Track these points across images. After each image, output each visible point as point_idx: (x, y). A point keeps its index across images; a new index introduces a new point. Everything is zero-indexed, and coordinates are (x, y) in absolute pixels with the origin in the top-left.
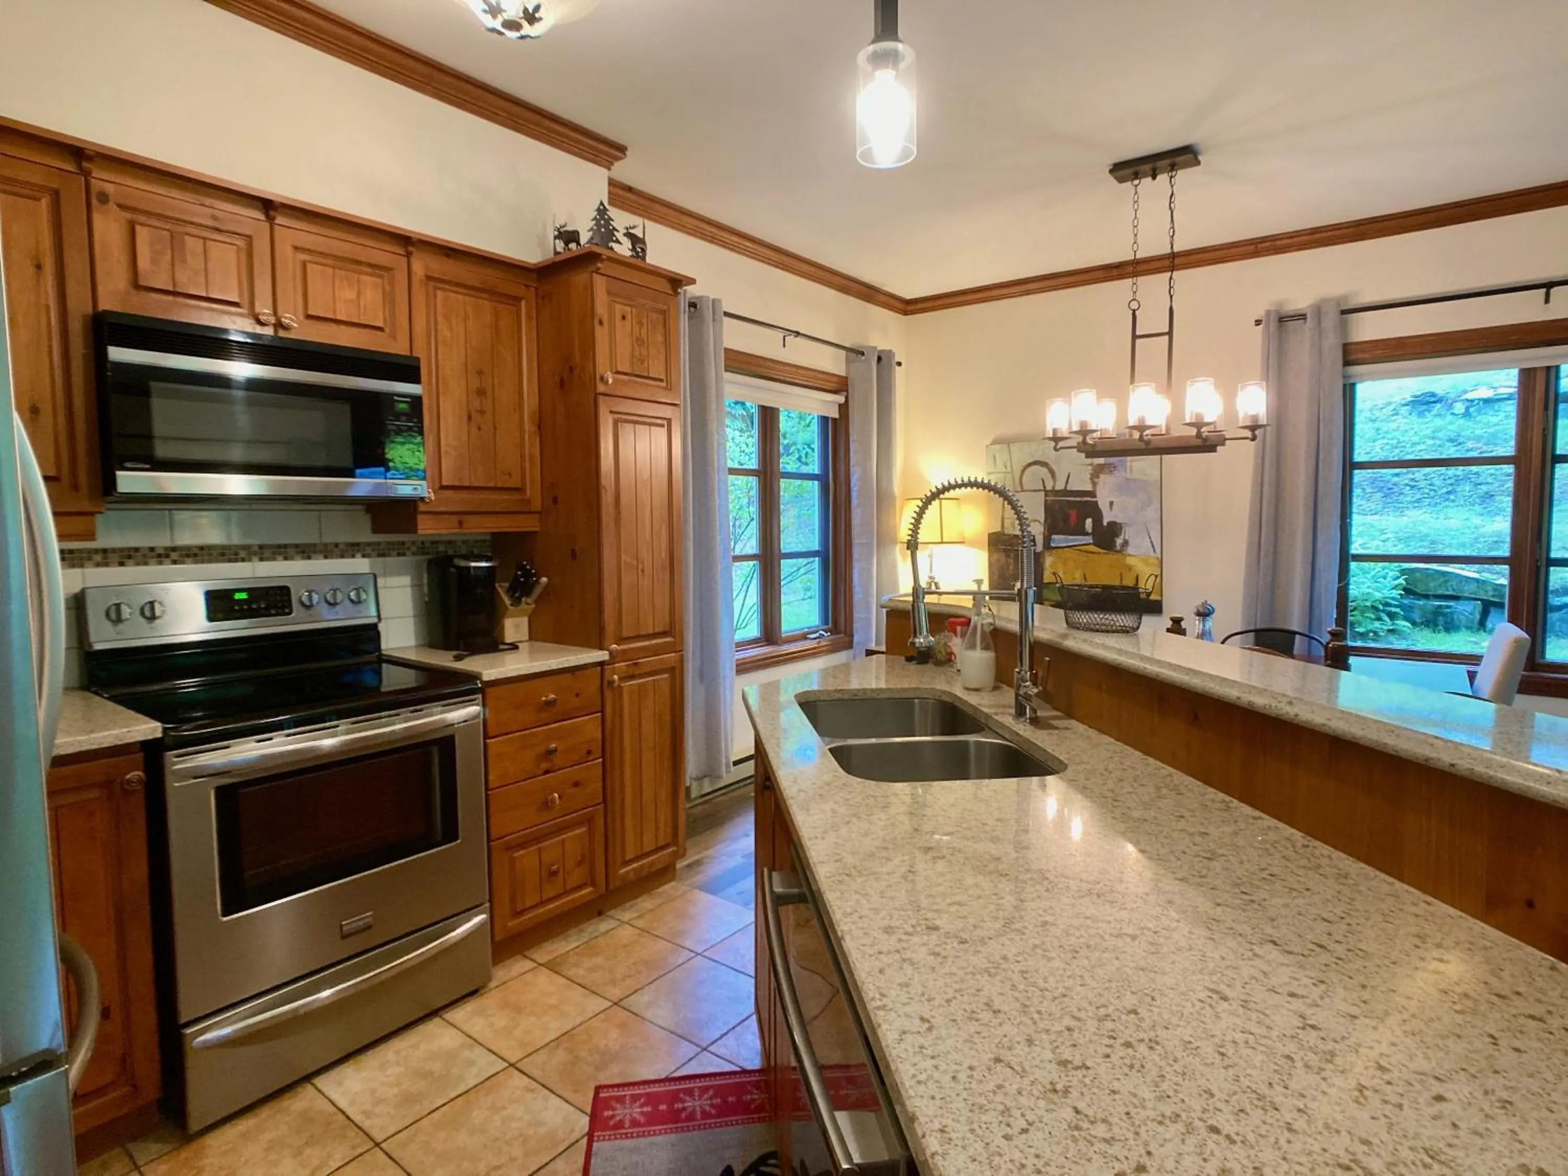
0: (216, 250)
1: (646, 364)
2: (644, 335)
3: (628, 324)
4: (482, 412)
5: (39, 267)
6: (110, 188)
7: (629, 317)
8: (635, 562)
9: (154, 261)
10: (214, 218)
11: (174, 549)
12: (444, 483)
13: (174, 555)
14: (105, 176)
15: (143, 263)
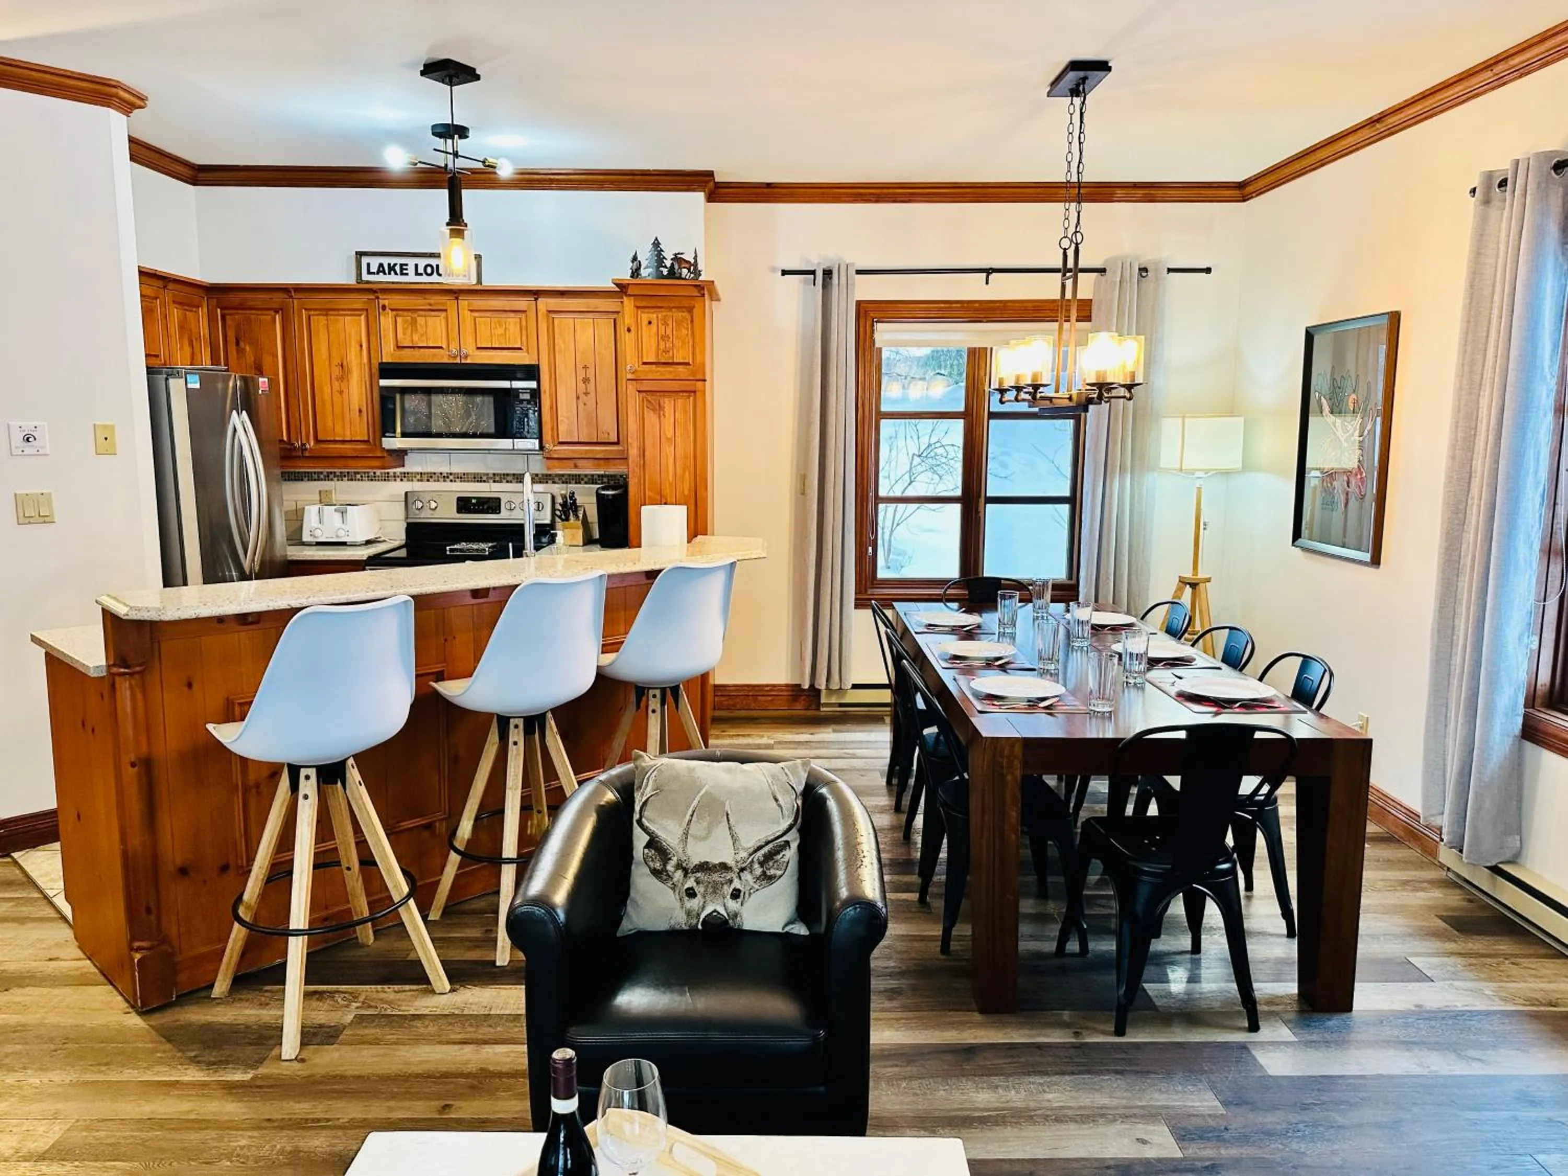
0: (431, 321)
1: (671, 353)
2: (669, 332)
3: (654, 327)
4: (586, 394)
5: (361, 346)
6: (386, 302)
7: (654, 322)
8: (659, 497)
9: (404, 334)
10: (430, 304)
11: (451, 474)
12: (561, 440)
13: (451, 477)
14: (385, 297)
15: (400, 335)
